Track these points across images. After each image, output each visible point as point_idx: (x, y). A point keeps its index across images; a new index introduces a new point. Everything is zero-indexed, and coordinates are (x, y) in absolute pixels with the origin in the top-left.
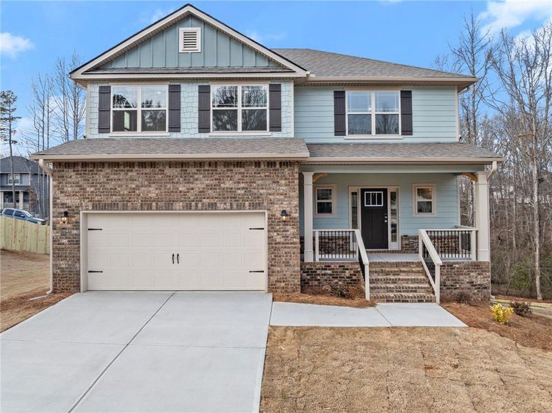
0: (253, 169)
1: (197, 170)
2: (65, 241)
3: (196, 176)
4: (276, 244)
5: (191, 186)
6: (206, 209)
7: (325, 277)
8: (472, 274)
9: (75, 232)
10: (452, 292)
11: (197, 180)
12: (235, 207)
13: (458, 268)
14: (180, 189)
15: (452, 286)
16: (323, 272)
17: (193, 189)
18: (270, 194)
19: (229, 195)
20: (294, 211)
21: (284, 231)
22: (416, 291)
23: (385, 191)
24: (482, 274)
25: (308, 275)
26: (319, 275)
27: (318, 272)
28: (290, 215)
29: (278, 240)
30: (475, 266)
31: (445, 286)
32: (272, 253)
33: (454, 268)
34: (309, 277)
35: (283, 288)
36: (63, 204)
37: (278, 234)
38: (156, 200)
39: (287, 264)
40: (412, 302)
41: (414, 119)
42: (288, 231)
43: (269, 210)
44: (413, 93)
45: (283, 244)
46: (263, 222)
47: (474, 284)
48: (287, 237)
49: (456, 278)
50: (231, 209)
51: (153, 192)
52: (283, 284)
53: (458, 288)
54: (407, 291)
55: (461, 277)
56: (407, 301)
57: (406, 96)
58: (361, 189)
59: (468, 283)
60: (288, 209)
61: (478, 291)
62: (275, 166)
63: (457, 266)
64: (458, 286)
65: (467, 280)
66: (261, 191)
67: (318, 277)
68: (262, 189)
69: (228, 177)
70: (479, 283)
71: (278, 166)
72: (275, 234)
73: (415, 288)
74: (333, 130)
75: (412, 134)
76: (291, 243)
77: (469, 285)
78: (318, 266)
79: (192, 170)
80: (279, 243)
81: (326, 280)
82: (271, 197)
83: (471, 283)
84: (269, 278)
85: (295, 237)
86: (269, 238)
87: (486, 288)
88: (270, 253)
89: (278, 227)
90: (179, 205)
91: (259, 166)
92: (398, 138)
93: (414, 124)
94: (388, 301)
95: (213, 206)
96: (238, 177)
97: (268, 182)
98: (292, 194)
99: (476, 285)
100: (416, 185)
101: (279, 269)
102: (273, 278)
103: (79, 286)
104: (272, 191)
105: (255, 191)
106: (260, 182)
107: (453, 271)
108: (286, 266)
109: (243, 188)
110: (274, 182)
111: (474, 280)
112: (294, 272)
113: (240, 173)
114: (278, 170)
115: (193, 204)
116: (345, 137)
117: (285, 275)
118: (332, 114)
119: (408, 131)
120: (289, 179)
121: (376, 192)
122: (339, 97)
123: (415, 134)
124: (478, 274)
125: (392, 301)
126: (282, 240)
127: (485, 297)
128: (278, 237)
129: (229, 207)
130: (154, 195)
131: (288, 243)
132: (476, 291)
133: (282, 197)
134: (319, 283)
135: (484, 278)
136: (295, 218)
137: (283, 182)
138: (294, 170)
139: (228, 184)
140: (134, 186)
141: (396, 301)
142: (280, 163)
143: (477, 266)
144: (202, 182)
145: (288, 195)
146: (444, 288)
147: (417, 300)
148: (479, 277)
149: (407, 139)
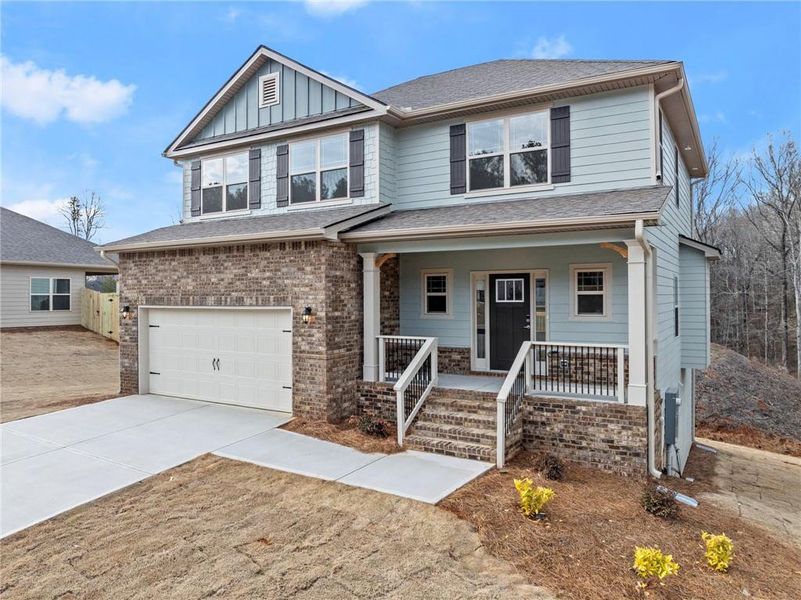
0: (277, 253)
1: (227, 257)
2: (127, 338)
3: (226, 264)
4: (301, 352)
5: (222, 276)
6: (234, 305)
7: (387, 406)
8: (611, 426)
9: (134, 328)
10: (573, 453)
11: (226, 268)
12: (260, 302)
13: (584, 413)
14: (213, 280)
15: (573, 442)
16: (385, 397)
17: (222, 280)
18: (295, 286)
19: (256, 287)
20: (320, 309)
21: (309, 336)
22: (478, 441)
23: (526, 277)
24: (630, 429)
25: (367, 400)
26: (379, 401)
27: (379, 396)
28: (316, 314)
29: (303, 348)
30: (617, 412)
31: (561, 441)
32: (297, 364)
33: (578, 412)
34: (367, 403)
35: (308, 412)
36: (126, 298)
37: (303, 340)
38: (194, 294)
39: (312, 380)
40: (461, 456)
41: (574, 153)
42: (313, 336)
43: (294, 306)
44: (572, 110)
45: (308, 353)
46: (288, 322)
47: (615, 444)
48: (313, 344)
49: (581, 429)
50: (257, 305)
51: (190, 284)
52: (308, 408)
53: (586, 448)
54: (466, 440)
55: (591, 430)
56: (453, 454)
57: (561, 117)
58: (491, 276)
59: (603, 441)
60: (314, 306)
61: (623, 459)
62: (300, 248)
63: (584, 409)
64: (584, 444)
65: (603, 436)
66: (286, 282)
67: (379, 405)
68: (287, 278)
69: (254, 263)
70: (624, 443)
71: (303, 247)
72: (300, 339)
73: (478, 436)
74: (448, 186)
75: (569, 181)
76: (317, 353)
77: (604, 446)
78: (379, 388)
79: (222, 257)
80: (303, 352)
81: (388, 410)
82: (296, 289)
83: (608, 441)
84: (294, 398)
85: (321, 345)
86: (294, 344)
87: (637, 455)
88: (295, 365)
89: (303, 330)
90: (211, 299)
91: (284, 248)
92: (546, 189)
93: (573, 163)
94: (426, 450)
95: (240, 301)
96: (264, 263)
97: (292, 269)
98: (318, 285)
99: (618, 448)
100: (576, 266)
101: (303, 386)
102: (299, 399)
103: (137, 388)
104: (295, 282)
105: (280, 281)
106: (284, 270)
107: (577, 416)
108: (311, 383)
109: (269, 278)
110: (299, 269)
111: (615, 437)
112: (320, 392)
113: (266, 259)
114: (303, 252)
115: (223, 298)
116: (465, 195)
117: (310, 395)
118: (447, 162)
119: (563, 175)
120: (314, 265)
121: (514, 280)
122: (458, 133)
123: (574, 181)
124: (623, 428)
125: (431, 451)
126: (307, 348)
127: (635, 471)
128: (304, 343)
129: (254, 303)
130: (191, 288)
131: (313, 353)
132: (618, 458)
133: (307, 289)
134: (380, 413)
135: (634, 435)
136: (321, 319)
137: (308, 269)
138: (320, 251)
139: (254, 273)
140: (176, 278)
141: (438, 452)
142: (306, 243)
143: (621, 413)
144: (231, 271)
145: (313, 287)
146: (561, 445)
147: (467, 454)
148: (624, 433)
149: (562, 189)
